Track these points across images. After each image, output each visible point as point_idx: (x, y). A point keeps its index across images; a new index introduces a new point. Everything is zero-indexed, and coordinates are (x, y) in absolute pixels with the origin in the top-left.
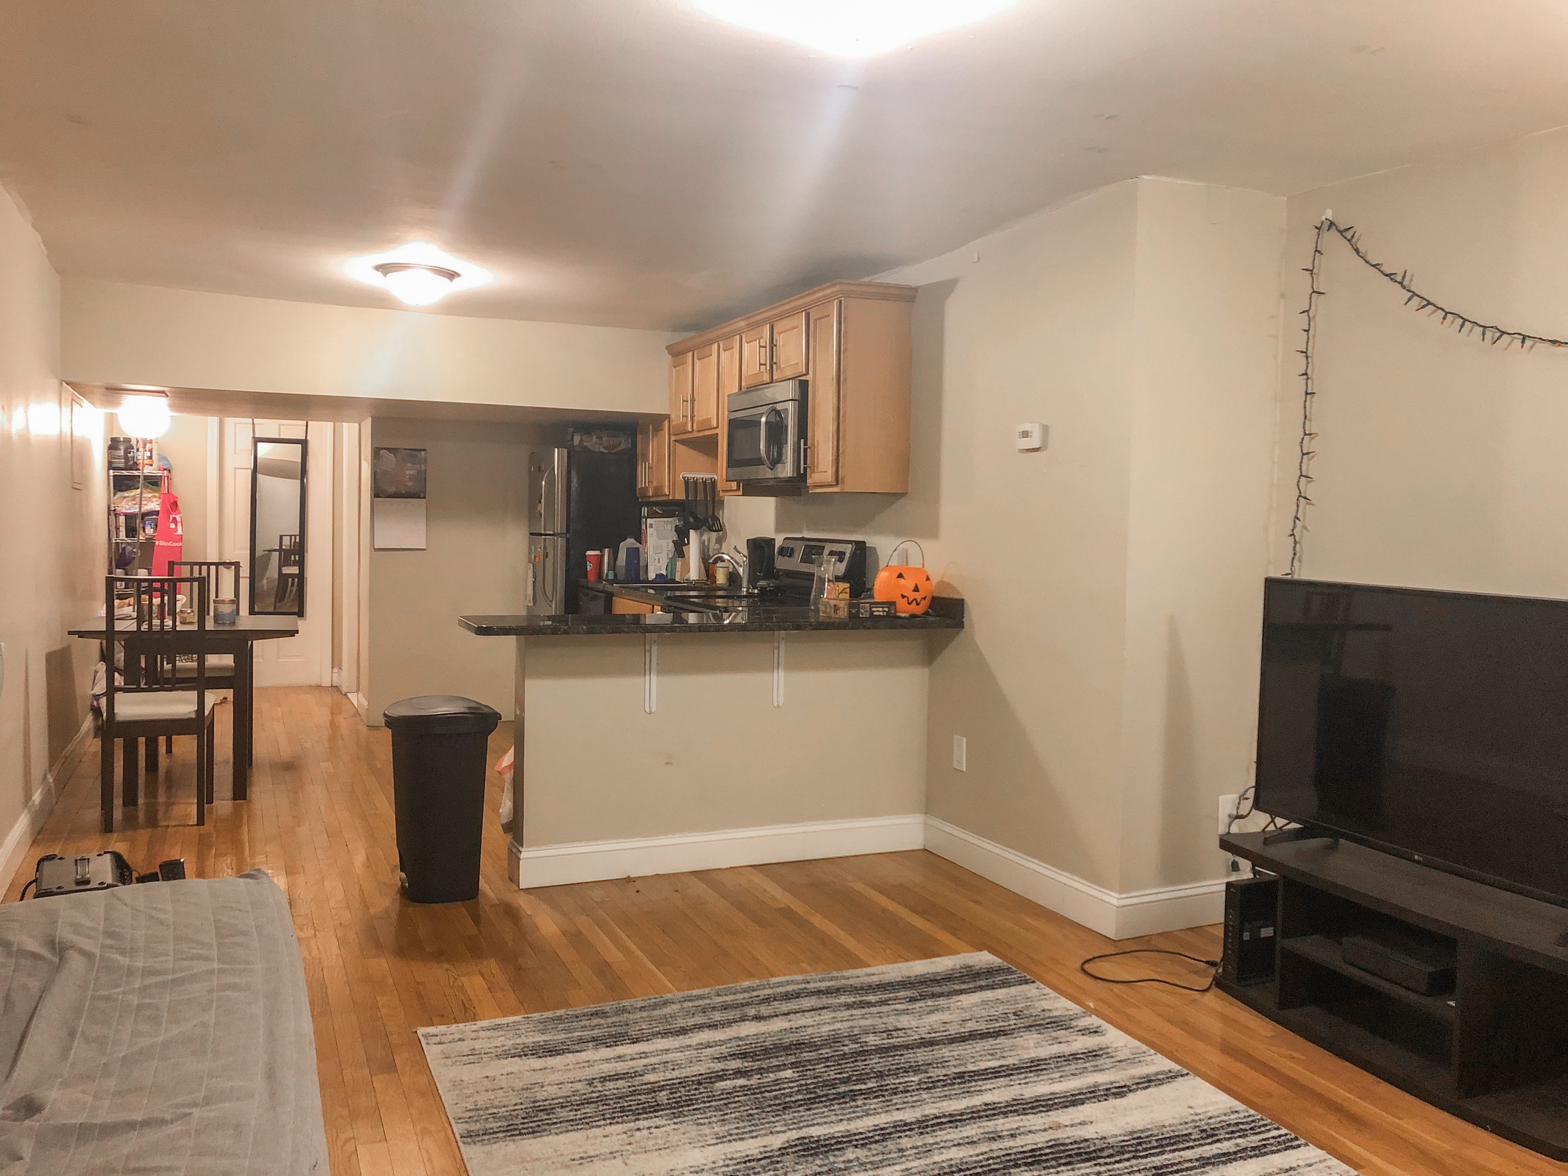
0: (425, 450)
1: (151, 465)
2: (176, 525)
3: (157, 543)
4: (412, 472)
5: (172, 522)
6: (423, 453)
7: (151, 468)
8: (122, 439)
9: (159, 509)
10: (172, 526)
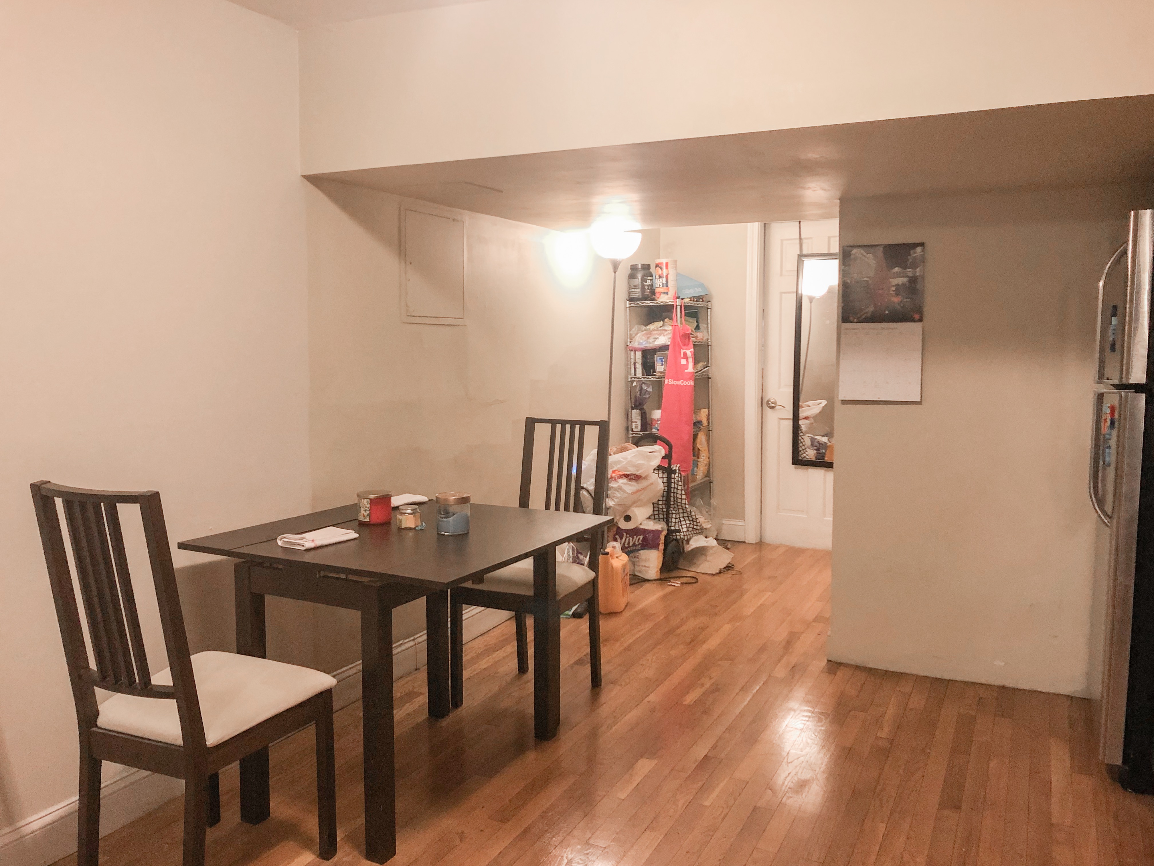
0: (922, 244)
1: (667, 293)
2: (687, 361)
3: (666, 382)
4: (901, 281)
5: (683, 358)
6: (919, 249)
7: (666, 296)
8: (640, 266)
9: (669, 343)
10: (683, 362)
